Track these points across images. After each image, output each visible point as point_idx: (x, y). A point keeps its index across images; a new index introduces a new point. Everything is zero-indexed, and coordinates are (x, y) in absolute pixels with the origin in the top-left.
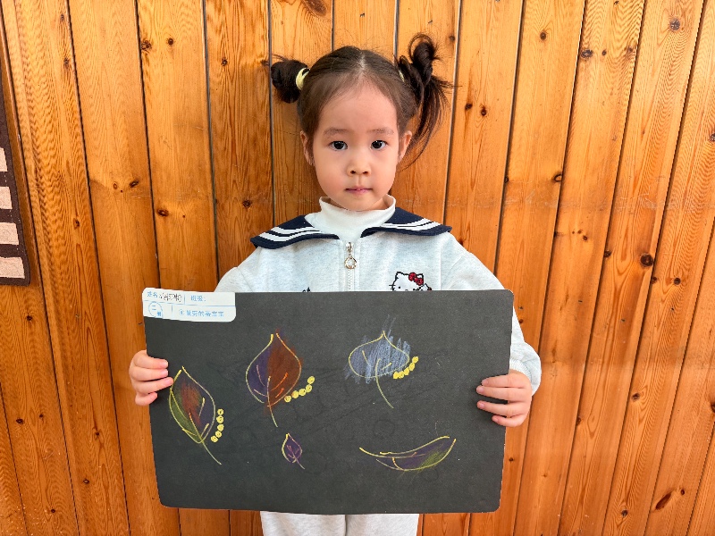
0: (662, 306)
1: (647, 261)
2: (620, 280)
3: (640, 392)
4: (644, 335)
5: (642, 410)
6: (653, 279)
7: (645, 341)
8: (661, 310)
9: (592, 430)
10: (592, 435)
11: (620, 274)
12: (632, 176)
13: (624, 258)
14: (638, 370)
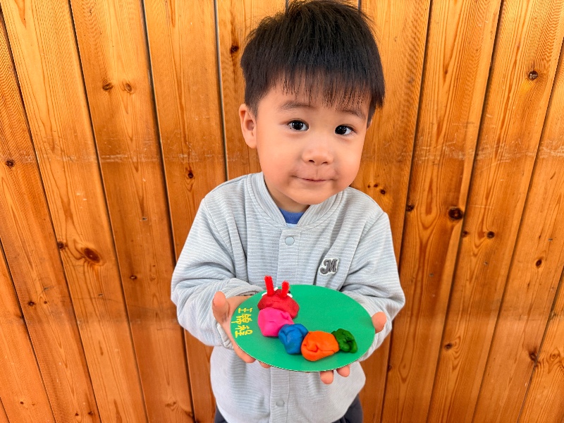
0: (474, 260)
1: (455, 214)
2: (426, 234)
3: (453, 342)
4: (456, 288)
5: (455, 358)
6: (464, 233)
7: (456, 295)
8: (473, 264)
9: (404, 376)
10: (404, 380)
11: (425, 228)
12: (435, 122)
13: (429, 211)
14: (450, 322)
